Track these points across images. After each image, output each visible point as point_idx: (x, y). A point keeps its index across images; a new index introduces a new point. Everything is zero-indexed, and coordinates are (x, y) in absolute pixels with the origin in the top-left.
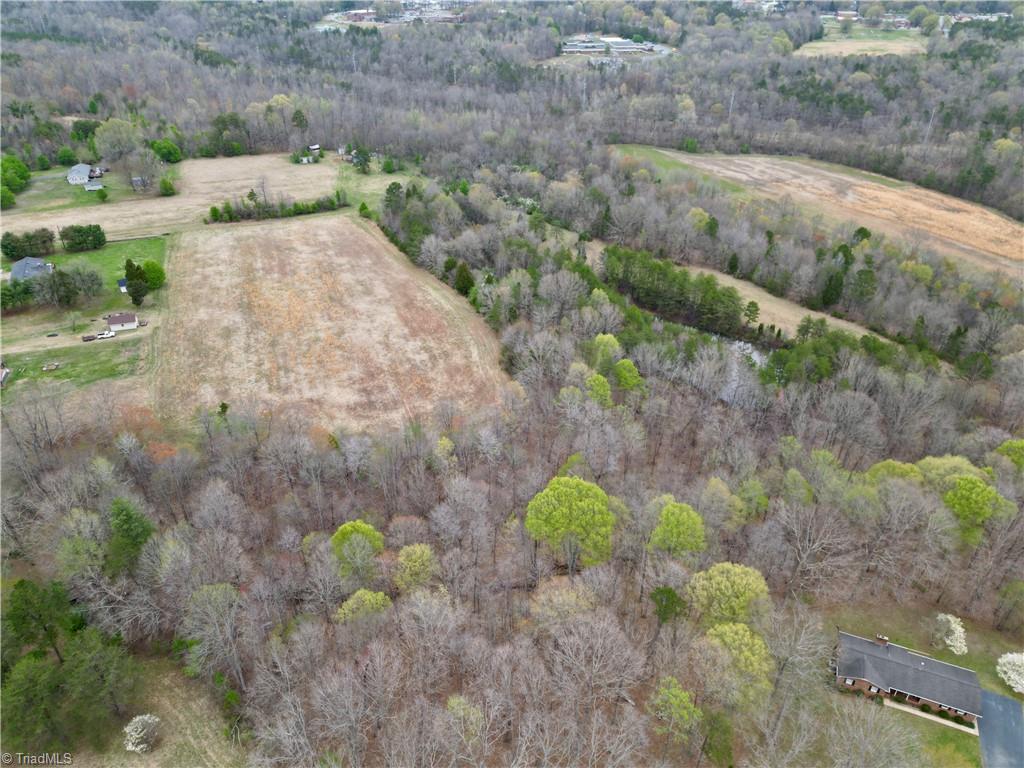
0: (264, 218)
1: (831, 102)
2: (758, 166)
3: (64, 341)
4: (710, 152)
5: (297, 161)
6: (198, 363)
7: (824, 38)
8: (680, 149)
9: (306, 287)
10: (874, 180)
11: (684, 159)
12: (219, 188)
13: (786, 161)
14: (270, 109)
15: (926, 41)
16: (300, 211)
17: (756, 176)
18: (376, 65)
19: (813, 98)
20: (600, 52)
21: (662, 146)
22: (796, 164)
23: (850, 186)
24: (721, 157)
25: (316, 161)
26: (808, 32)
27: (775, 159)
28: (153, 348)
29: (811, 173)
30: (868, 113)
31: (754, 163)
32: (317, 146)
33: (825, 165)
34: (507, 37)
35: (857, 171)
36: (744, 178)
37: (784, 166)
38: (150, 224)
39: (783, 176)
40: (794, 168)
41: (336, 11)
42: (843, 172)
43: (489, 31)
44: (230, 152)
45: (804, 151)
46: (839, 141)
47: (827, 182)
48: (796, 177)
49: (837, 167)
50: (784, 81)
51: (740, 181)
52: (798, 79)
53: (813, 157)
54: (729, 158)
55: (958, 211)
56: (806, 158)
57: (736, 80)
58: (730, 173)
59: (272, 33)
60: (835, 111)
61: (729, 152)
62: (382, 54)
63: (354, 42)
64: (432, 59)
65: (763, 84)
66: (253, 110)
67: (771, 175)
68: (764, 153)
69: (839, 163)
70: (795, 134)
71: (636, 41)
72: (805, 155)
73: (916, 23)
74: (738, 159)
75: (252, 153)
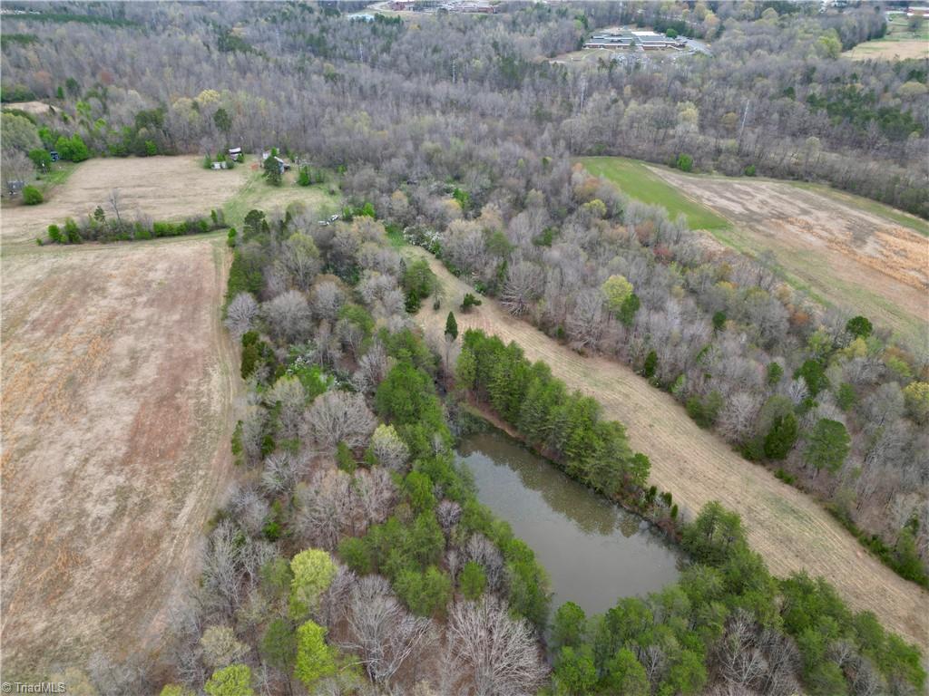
1: (868, 118)
2: (763, 193)
4: (709, 172)
5: (209, 167)
7: (886, 37)
8: (672, 165)
10: (907, 223)
11: (673, 179)
13: (799, 189)
14: (195, 106)
16: (162, 233)
17: (754, 208)
19: (848, 113)
20: (625, 47)
21: (653, 161)
22: (810, 193)
23: (872, 230)
24: (718, 179)
25: (230, 167)
26: (866, 30)
27: (786, 186)
29: (826, 209)
30: (915, 134)
31: (757, 189)
32: (238, 150)
33: (848, 197)
34: (529, 29)
35: (888, 209)
36: (738, 209)
37: (793, 195)
39: (788, 209)
40: (806, 200)
42: (869, 209)
43: (514, 23)
44: (144, 152)
45: (825, 177)
46: (873, 167)
47: (843, 222)
48: (805, 212)
49: (862, 201)
50: (816, 89)
51: (730, 213)
52: (835, 88)
53: (834, 186)
54: (729, 180)
56: (825, 187)
57: (759, 85)
58: (723, 202)
59: (304, 20)
60: (873, 128)
61: (730, 174)
62: (394, 46)
65: (789, 92)
66: (180, 106)
67: (774, 208)
68: (774, 176)
69: (866, 196)
70: (817, 154)
71: (669, 36)
72: (823, 182)
74: (737, 183)
75: (168, 154)
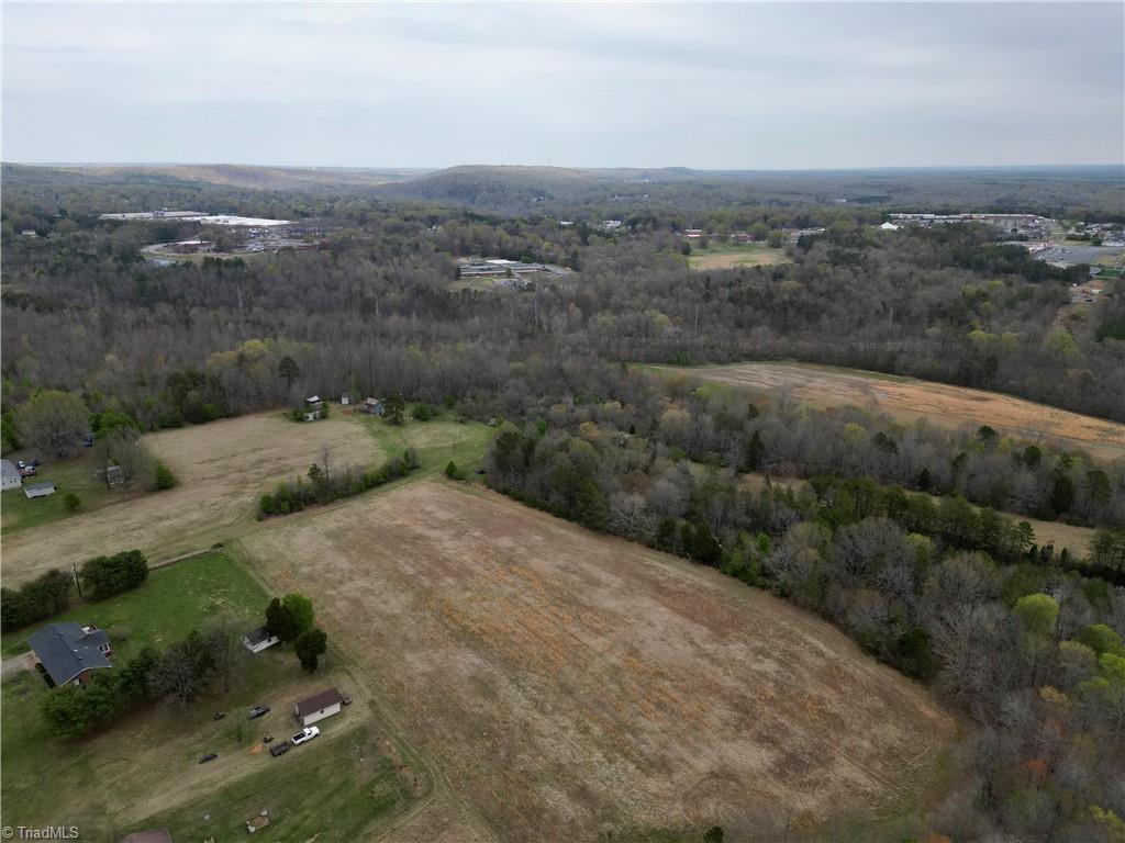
0: (333, 500)
1: (785, 309)
3: (239, 767)
5: (301, 419)
6: (494, 750)
8: (670, 363)
9: (510, 589)
12: (226, 467)
13: (780, 366)
14: (242, 358)
15: (782, 251)
17: (771, 383)
18: (263, 298)
20: (499, 274)
22: (793, 368)
24: (719, 368)
25: (324, 417)
28: (400, 740)
29: (817, 376)
32: (316, 398)
34: (396, 262)
35: (852, 370)
36: (764, 386)
38: (179, 534)
39: (796, 381)
40: (798, 373)
41: (152, 243)
42: (845, 373)
43: (374, 258)
44: (199, 417)
46: (806, 345)
47: (843, 383)
48: (809, 381)
49: (833, 368)
52: (735, 289)
53: (802, 361)
54: (724, 368)
55: (986, 400)
56: (796, 362)
61: (721, 363)
62: (266, 286)
63: (220, 274)
64: (336, 288)
66: (218, 360)
67: (784, 381)
68: (752, 360)
69: (830, 364)
70: (770, 341)
71: (526, 262)
72: (791, 359)
73: (758, 237)
74: (736, 369)
75: (229, 416)
